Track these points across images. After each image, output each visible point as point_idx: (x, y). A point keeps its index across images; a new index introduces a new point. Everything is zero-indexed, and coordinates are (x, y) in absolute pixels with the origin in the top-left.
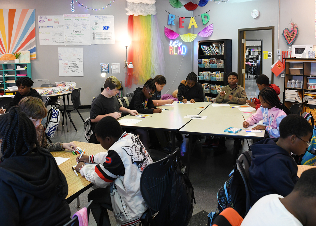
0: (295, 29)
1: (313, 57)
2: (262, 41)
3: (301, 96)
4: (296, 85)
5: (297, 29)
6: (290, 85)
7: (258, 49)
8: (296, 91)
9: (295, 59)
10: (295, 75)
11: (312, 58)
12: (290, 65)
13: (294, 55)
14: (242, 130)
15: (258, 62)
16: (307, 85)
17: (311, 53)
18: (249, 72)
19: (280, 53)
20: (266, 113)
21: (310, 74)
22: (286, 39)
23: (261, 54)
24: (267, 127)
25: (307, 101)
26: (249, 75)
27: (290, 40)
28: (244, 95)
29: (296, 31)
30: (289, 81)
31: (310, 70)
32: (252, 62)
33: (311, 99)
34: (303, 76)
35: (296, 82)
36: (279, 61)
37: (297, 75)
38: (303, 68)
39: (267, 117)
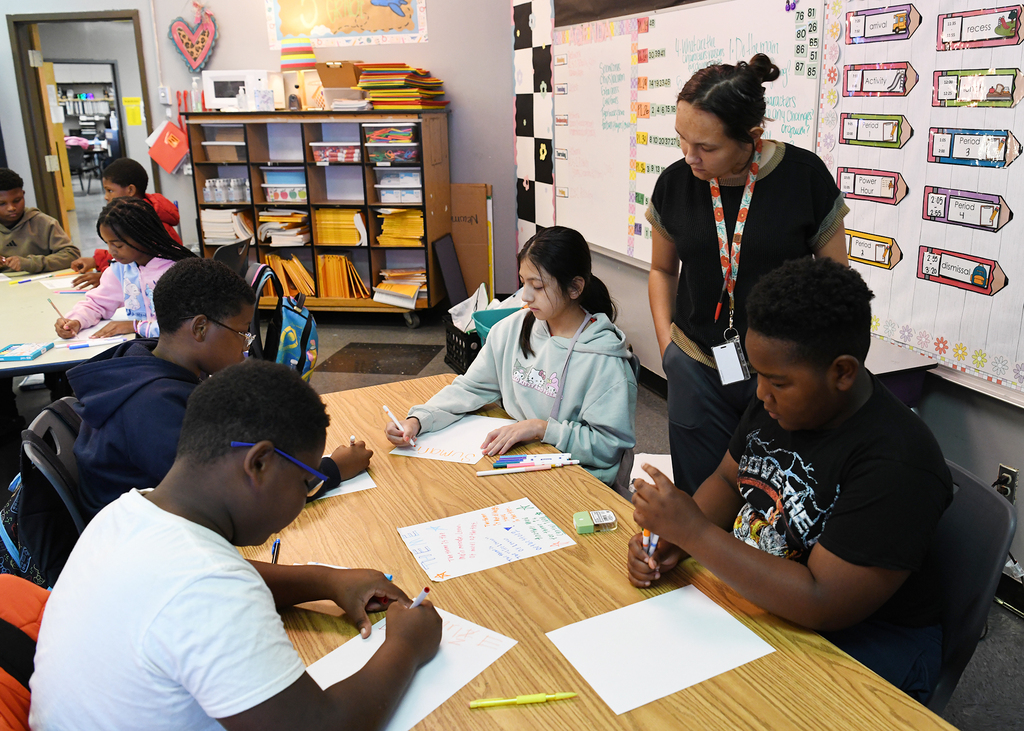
0: (207, 20)
1: (268, 107)
2: (113, 66)
3: (251, 225)
4: (231, 194)
5: (214, 22)
6: (214, 196)
7: (106, 94)
8: (235, 210)
9: (218, 114)
10: (222, 165)
11: (266, 110)
12: (203, 132)
13: (214, 103)
14: (56, 346)
15: (110, 135)
16: (264, 191)
17: (263, 94)
18: (87, 171)
19: (171, 99)
20: (133, 280)
21: (269, 160)
22: (181, 53)
23: (117, 108)
24: (140, 324)
25: (270, 238)
26: (86, 183)
27: (195, 56)
28: (61, 241)
29: (211, 28)
30: (207, 184)
31: (265, 146)
32: (91, 137)
33: (280, 230)
34: (248, 164)
35: (229, 185)
36: (170, 125)
37: (230, 164)
38: (246, 141)
39: (138, 292)
